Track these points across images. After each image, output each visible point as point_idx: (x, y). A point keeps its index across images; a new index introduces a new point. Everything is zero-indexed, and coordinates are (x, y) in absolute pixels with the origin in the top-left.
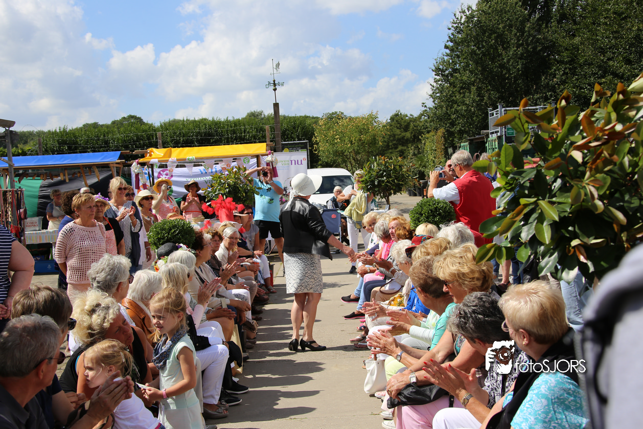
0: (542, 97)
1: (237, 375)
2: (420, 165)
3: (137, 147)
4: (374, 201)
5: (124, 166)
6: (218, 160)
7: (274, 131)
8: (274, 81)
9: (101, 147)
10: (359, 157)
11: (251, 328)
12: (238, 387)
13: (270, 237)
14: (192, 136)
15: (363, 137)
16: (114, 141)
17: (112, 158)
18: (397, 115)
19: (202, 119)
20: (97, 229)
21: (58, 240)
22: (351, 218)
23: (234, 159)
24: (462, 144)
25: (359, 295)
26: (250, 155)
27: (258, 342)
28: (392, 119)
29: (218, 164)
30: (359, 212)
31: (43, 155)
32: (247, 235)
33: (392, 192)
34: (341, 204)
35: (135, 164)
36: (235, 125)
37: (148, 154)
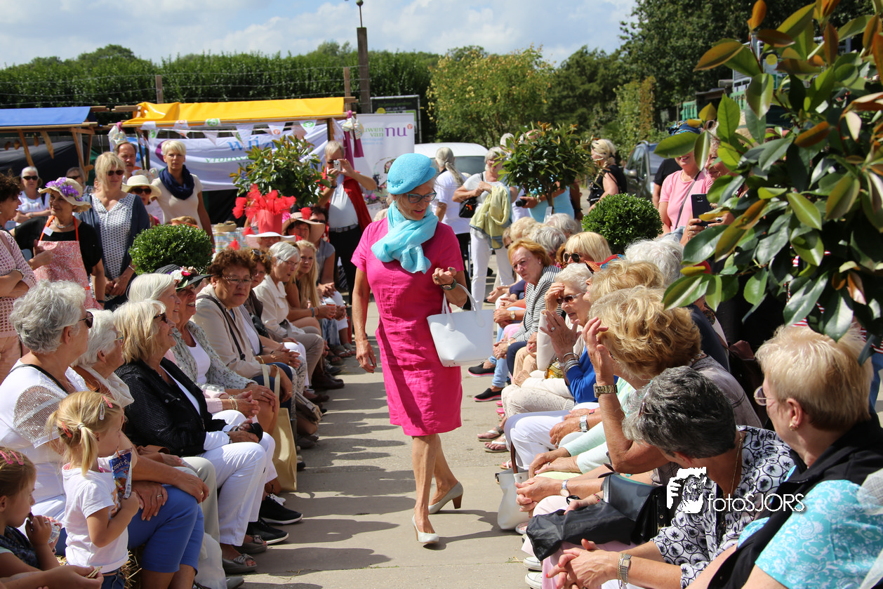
3: (122, 102)
5: (97, 133)
6: (260, 127)
9: (60, 99)
12: (282, 513)
15: (516, 90)
16: (81, 89)
17: (75, 116)
19: (236, 55)
22: (483, 231)
24: (685, 104)
26: (315, 118)
30: (497, 222)
35: (115, 129)
36: (294, 65)
37: (139, 114)
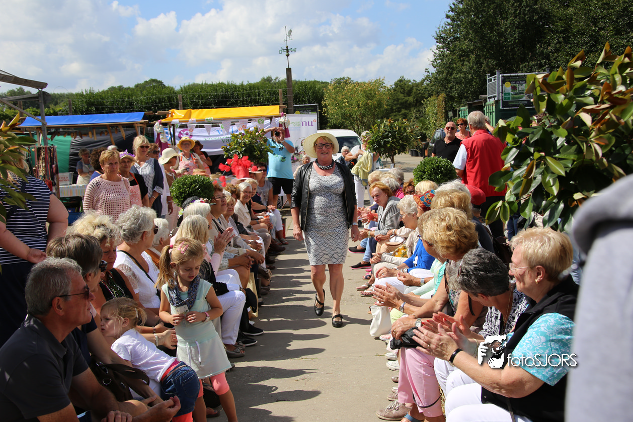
0: (537, 65)
1: (253, 318)
2: (422, 128)
3: (159, 109)
4: (379, 160)
5: (147, 126)
6: (234, 121)
7: (286, 95)
8: (287, 47)
9: (126, 108)
10: (365, 120)
11: (266, 276)
12: (253, 329)
13: (282, 193)
14: (210, 99)
15: (370, 102)
16: (138, 103)
17: (136, 118)
18: (400, 81)
19: (219, 83)
20: (122, 184)
21: (86, 193)
22: (358, 176)
23: (249, 120)
24: (462, 108)
25: (365, 246)
26: (264, 117)
27: (271, 289)
28: (396, 84)
29: (234, 124)
30: (365, 170)
31: (73, 115)
32: (262, 191)
33: (397, 151)
34: (349, 163)
35: (157, 123)
36: (250, 88)
37: (170, 115)
